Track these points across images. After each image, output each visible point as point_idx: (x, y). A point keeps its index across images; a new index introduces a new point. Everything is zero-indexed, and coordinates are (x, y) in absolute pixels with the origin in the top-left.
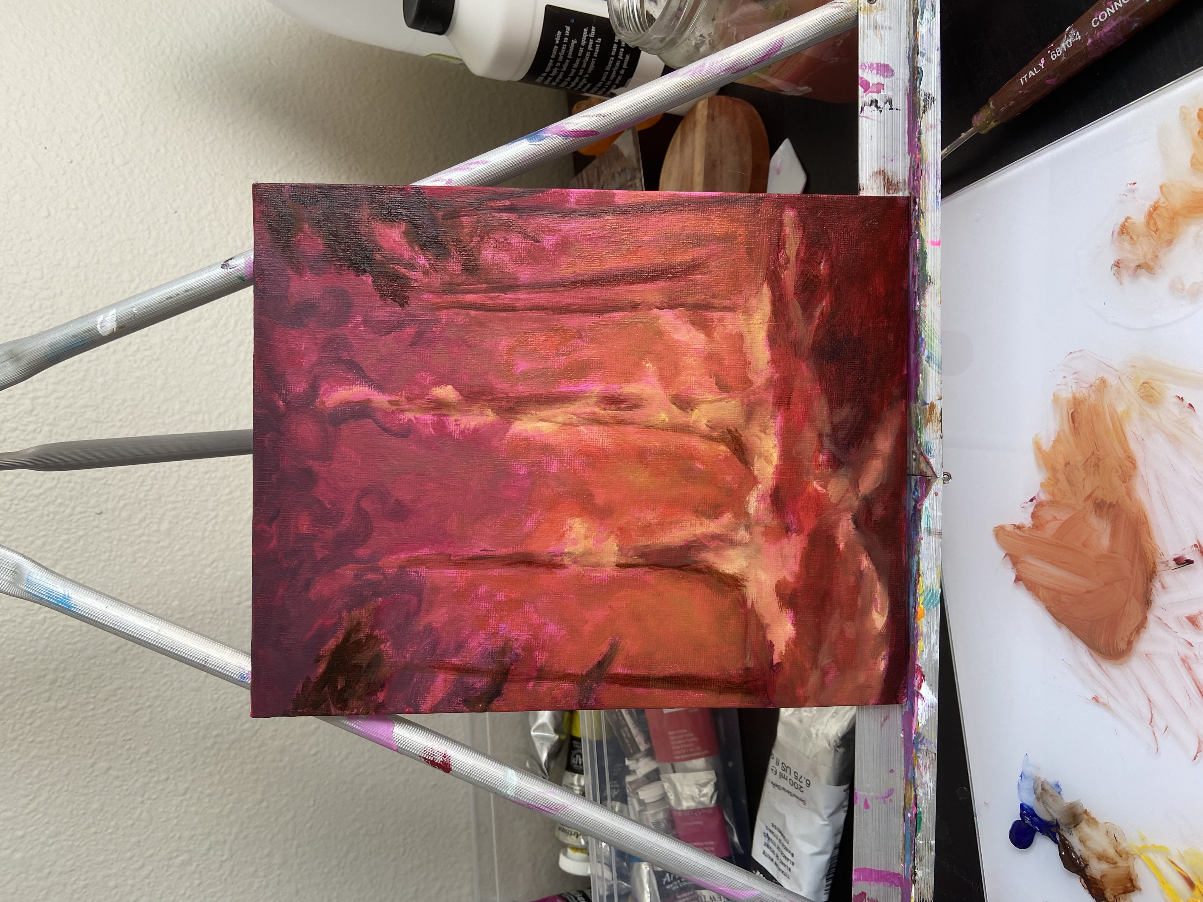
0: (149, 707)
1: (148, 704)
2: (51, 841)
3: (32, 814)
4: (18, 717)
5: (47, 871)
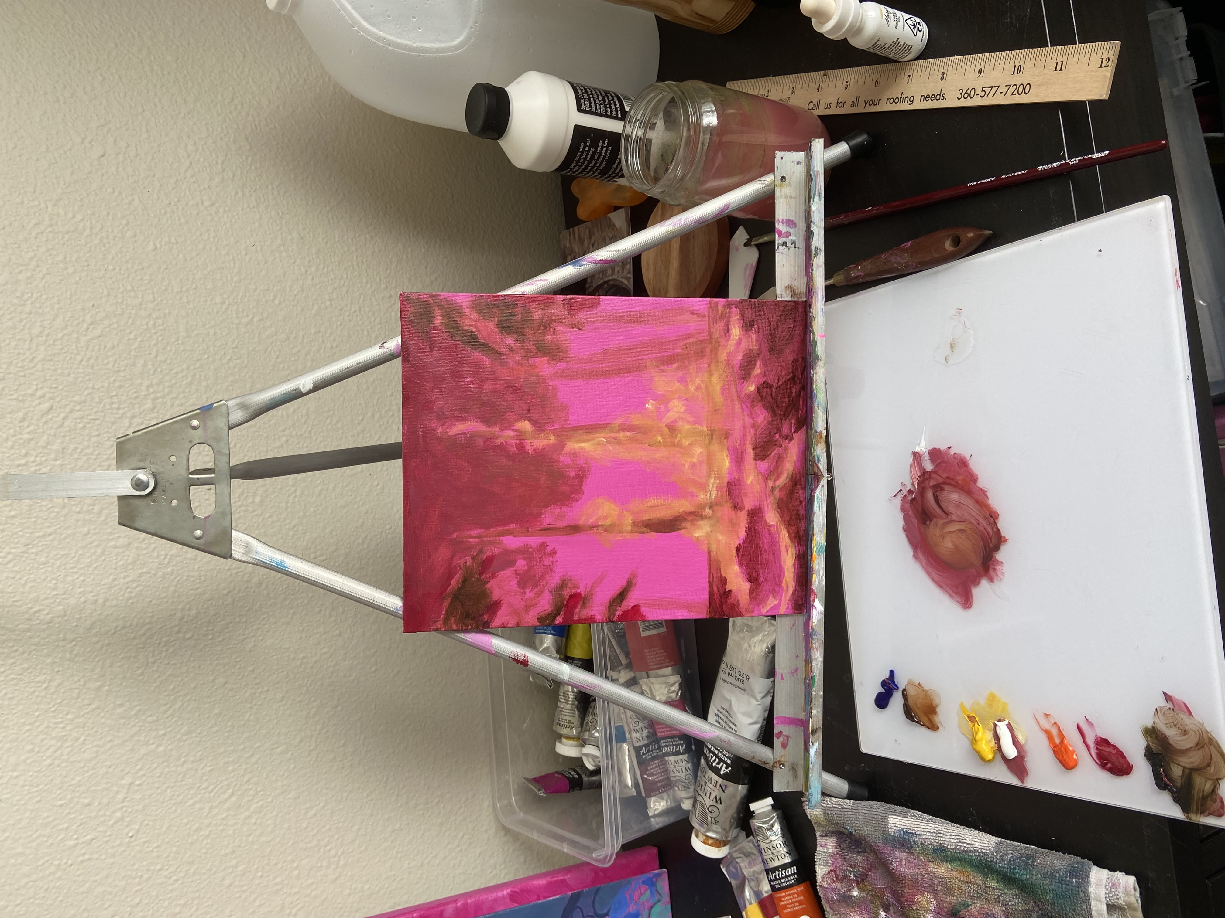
0: (253, 636)
1: (252, 634)
2: (184, 738)
3: (170, 718)
4: (156, 645)
5: (183, 760)
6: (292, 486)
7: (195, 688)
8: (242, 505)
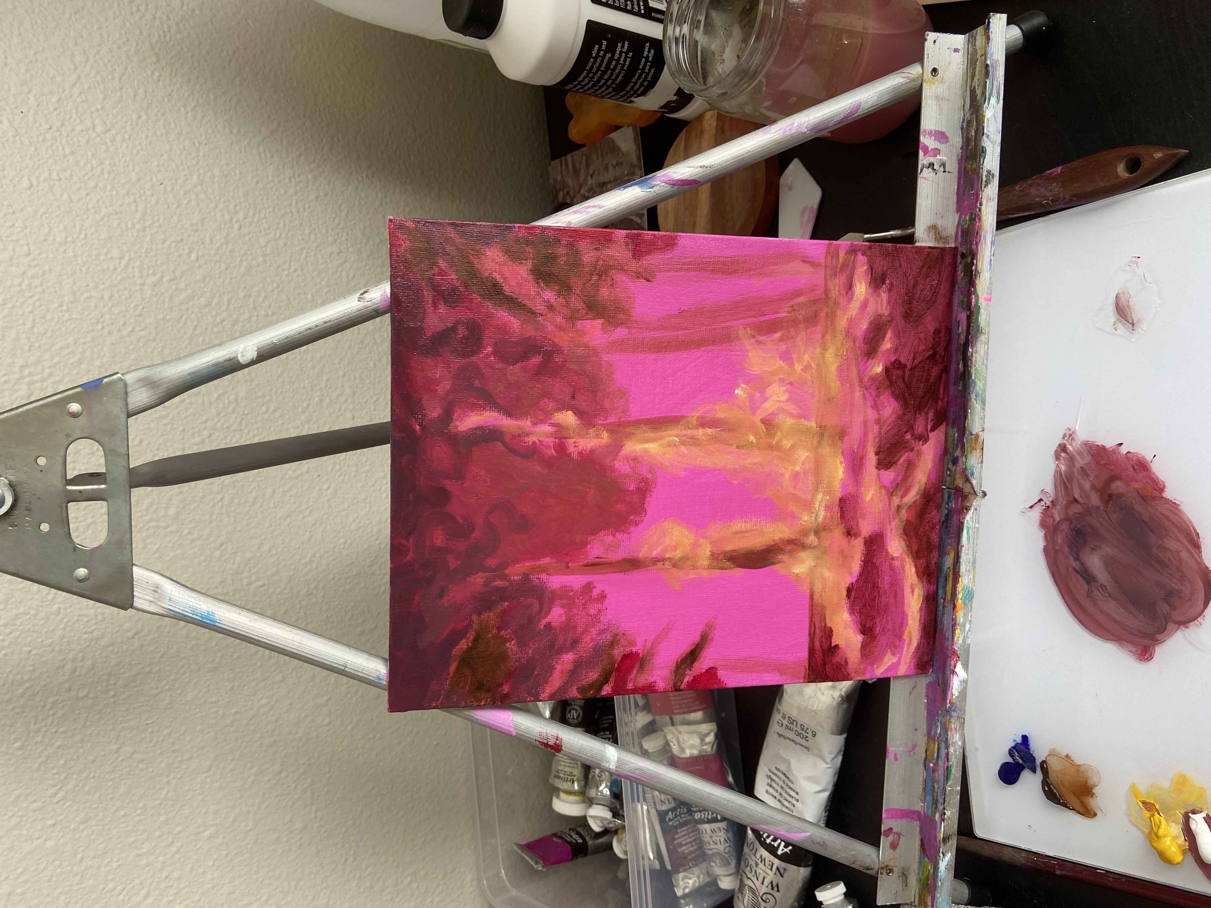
0: (169, 690)
3: (61, 803)
6: (218, 493)
7: (94, 761)
8: (150, 520)
